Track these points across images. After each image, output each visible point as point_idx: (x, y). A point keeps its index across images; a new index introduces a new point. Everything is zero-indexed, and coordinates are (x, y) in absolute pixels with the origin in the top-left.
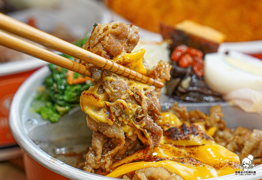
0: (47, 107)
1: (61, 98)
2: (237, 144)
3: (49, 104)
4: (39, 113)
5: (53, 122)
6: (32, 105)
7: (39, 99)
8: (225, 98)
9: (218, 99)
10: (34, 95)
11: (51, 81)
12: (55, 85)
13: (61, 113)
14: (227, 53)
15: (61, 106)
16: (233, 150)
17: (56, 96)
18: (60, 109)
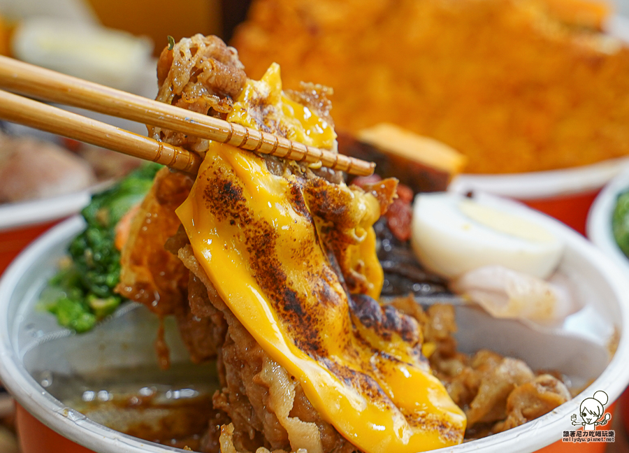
0: (72, 299)
1: (101, 279)
2: (466, 386)
3: (76, 293)
4: (54, 311)
5: (80, 332)
6: (41, 296)
7: (58, 283)
8: (454, 287)
9: (439, 289)
10: (49, 274)
11: (82, 243)
12: (89, 253)
13: (99, 313)
14: (469, 195)
15: (100, 297)
16: (457, 399)
17: (90, 275)
18: (98, 304)
